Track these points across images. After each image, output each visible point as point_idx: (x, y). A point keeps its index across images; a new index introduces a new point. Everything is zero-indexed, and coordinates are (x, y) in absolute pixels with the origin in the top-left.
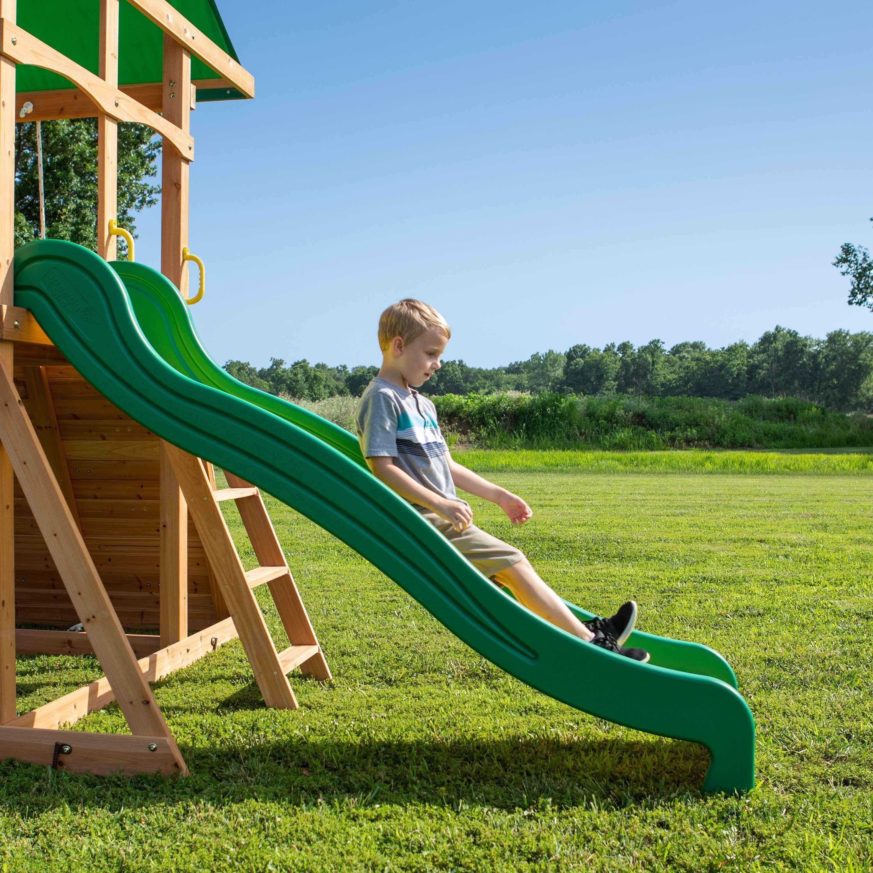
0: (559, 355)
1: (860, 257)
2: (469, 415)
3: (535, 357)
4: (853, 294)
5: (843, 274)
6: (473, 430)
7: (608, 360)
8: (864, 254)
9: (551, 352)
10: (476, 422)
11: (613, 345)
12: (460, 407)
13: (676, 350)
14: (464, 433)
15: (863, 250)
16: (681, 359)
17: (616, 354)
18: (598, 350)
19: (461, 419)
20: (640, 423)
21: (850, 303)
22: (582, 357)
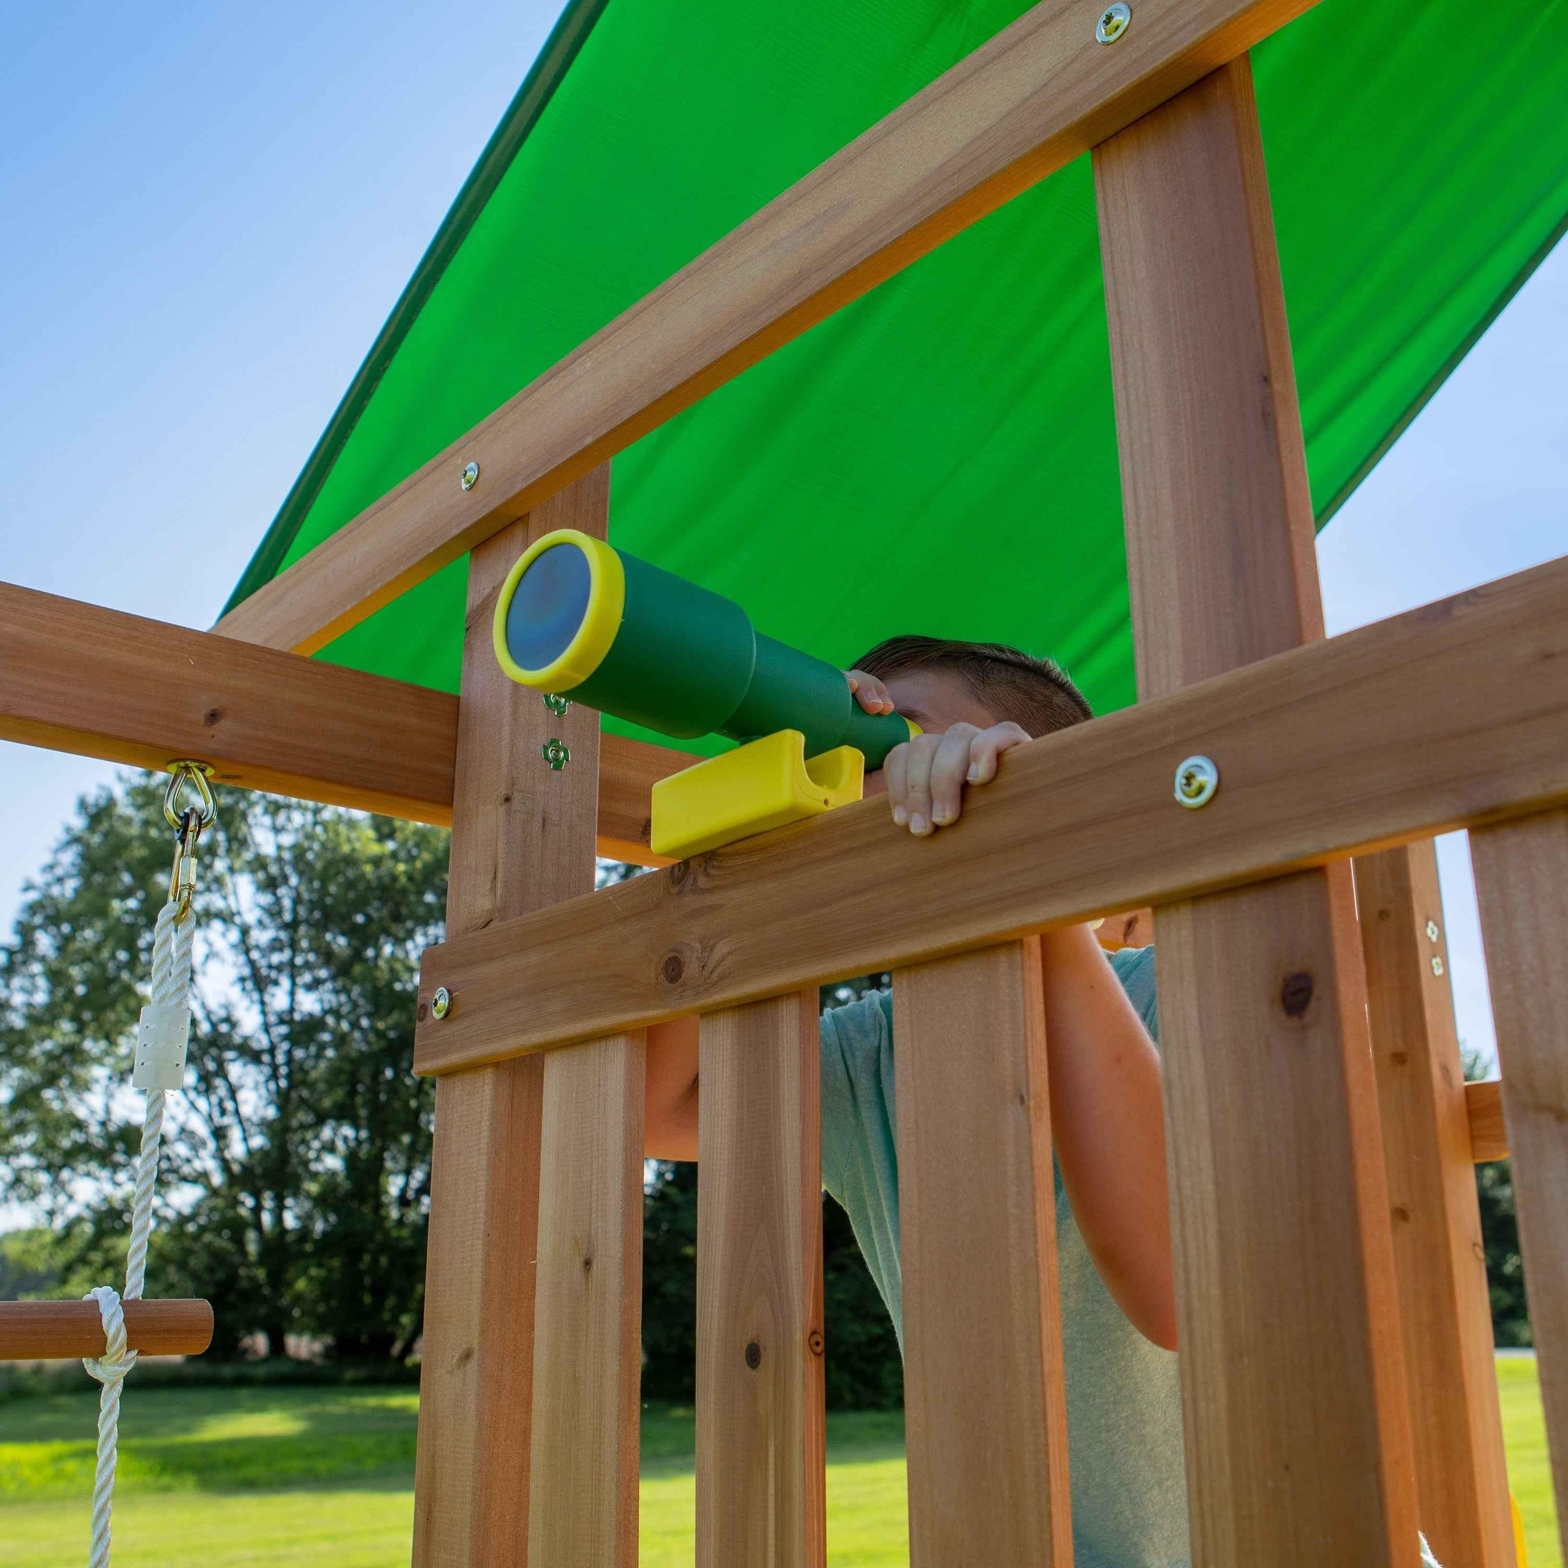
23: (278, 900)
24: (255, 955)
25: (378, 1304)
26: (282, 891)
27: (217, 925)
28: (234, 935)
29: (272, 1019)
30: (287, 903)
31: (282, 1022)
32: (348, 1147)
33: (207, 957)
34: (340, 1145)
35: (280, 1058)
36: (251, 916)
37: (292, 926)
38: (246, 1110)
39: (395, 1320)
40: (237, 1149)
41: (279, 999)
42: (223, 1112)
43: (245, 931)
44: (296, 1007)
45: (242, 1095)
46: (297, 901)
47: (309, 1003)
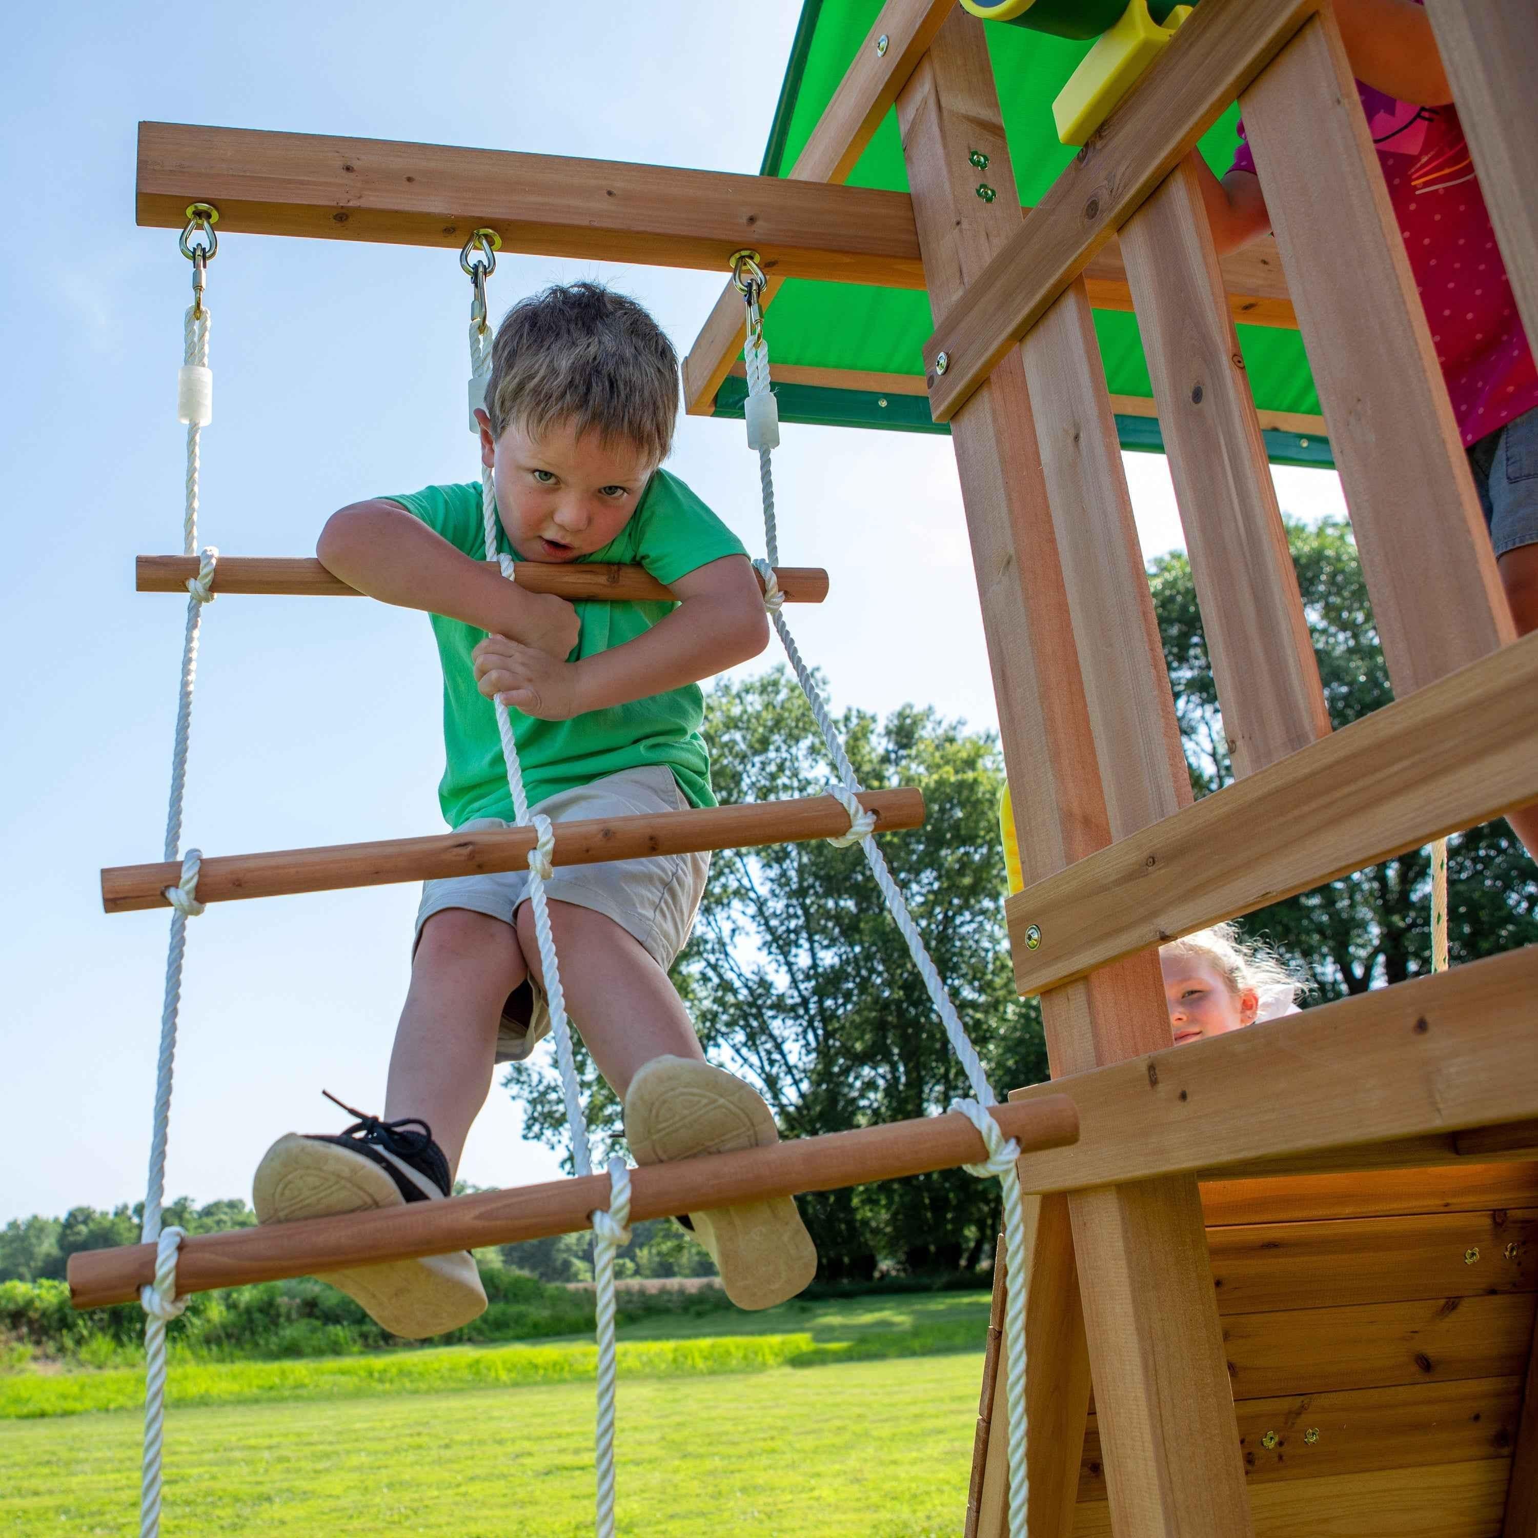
0: (46, 1222)
1: (535, 1078)
2: (44, 1314)
3: (13, 1225)
4: (529, 1128)
5: (514, 1098)
6: (51, 1338)
7: (122, 1226)
8: (540, 1074)
9: (35, 1218)
10: (54, 1324)
11: (125, 1207)
12: (30, 1303)
13: (208, 1212)
14: (38, 1343)
15: (537, 1068)
16: (219, 1222)
17: (130, 1218)
18: (107, 1214)
19: (30, 1323)
20: (310, 1315)
21: (525, 1137)
22: (85, 1222)
23: (784, 874)
24: (774, 923)
25: (940, 1220)
26: (787, 864)
27: (736, 904)
28: (752, 909)
29: (800, 976)
30: (793, 874)
31: (808, 978)
32: (887, 1081)
33: (734, 931)
34: (881, 1083)
35: (813, 1008)
36: (763, 890)
37: (801, 893)
38: (792, 1059)
39: (958, 1231)
40: (790, 1095)
41: (803, 959)
42: (772, 1062)
43: (761, 904)
44: (818, 962)
45: (786, 1047)
46: (801, 870)
47: (829, 958)
